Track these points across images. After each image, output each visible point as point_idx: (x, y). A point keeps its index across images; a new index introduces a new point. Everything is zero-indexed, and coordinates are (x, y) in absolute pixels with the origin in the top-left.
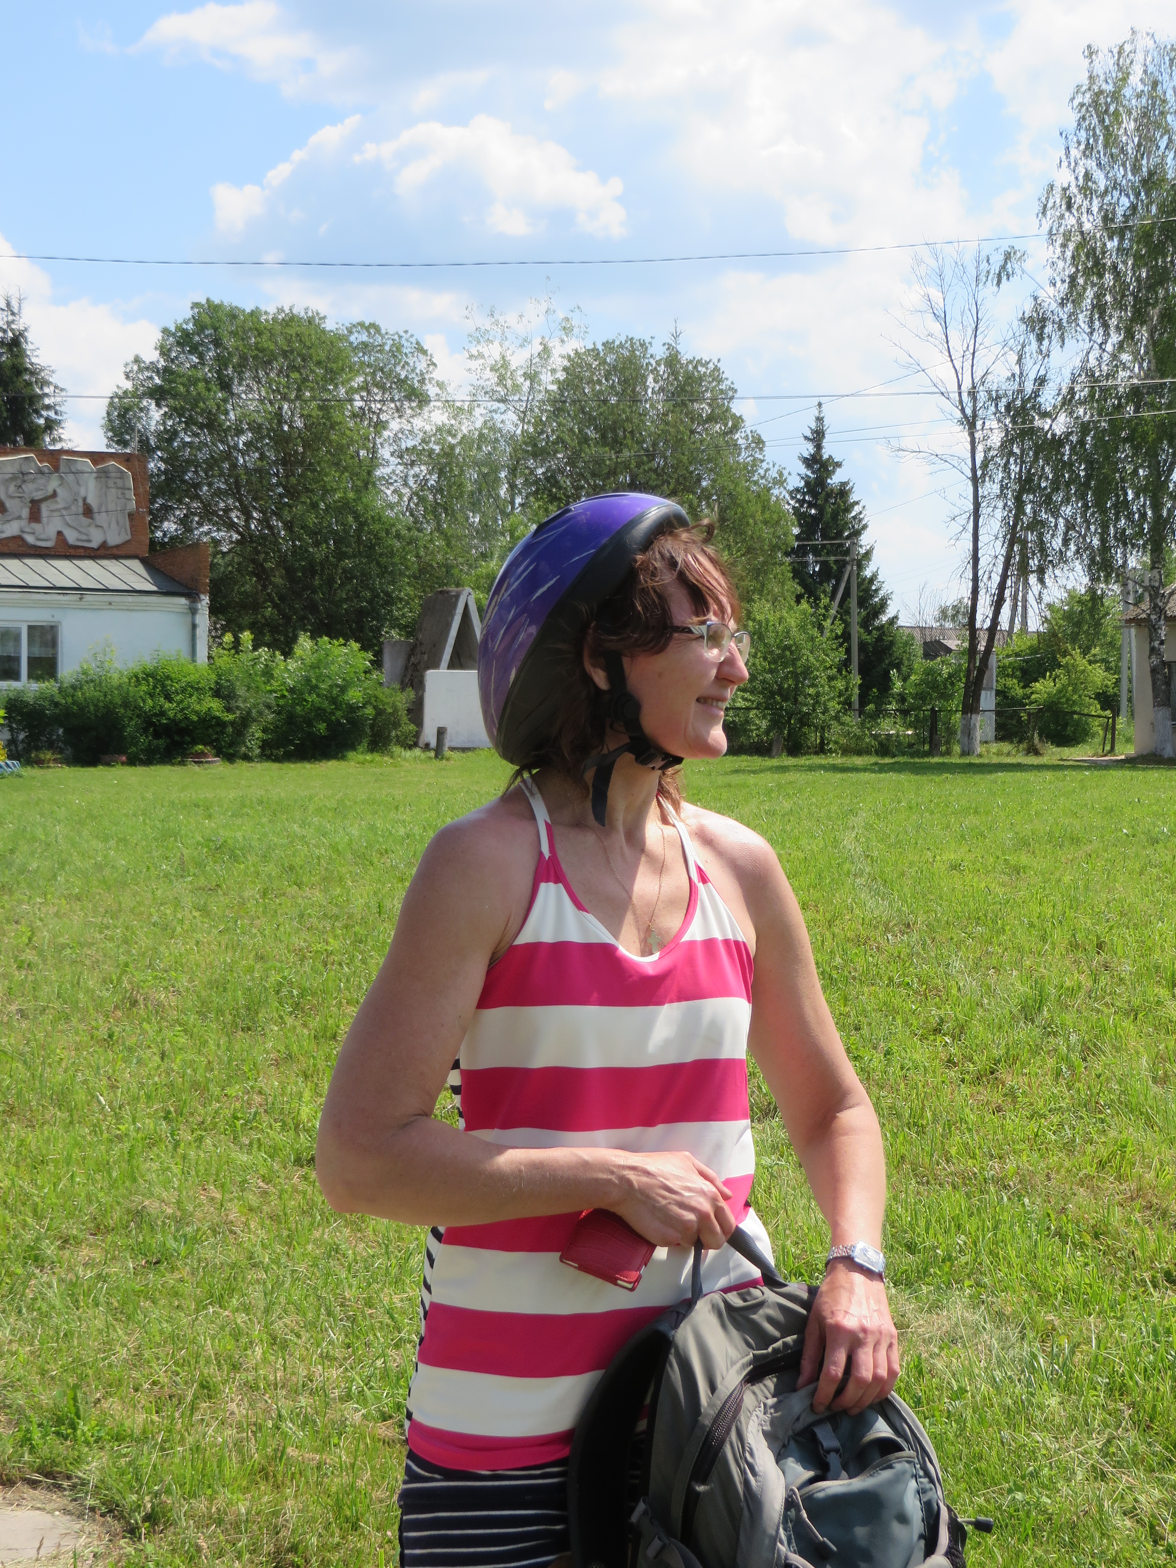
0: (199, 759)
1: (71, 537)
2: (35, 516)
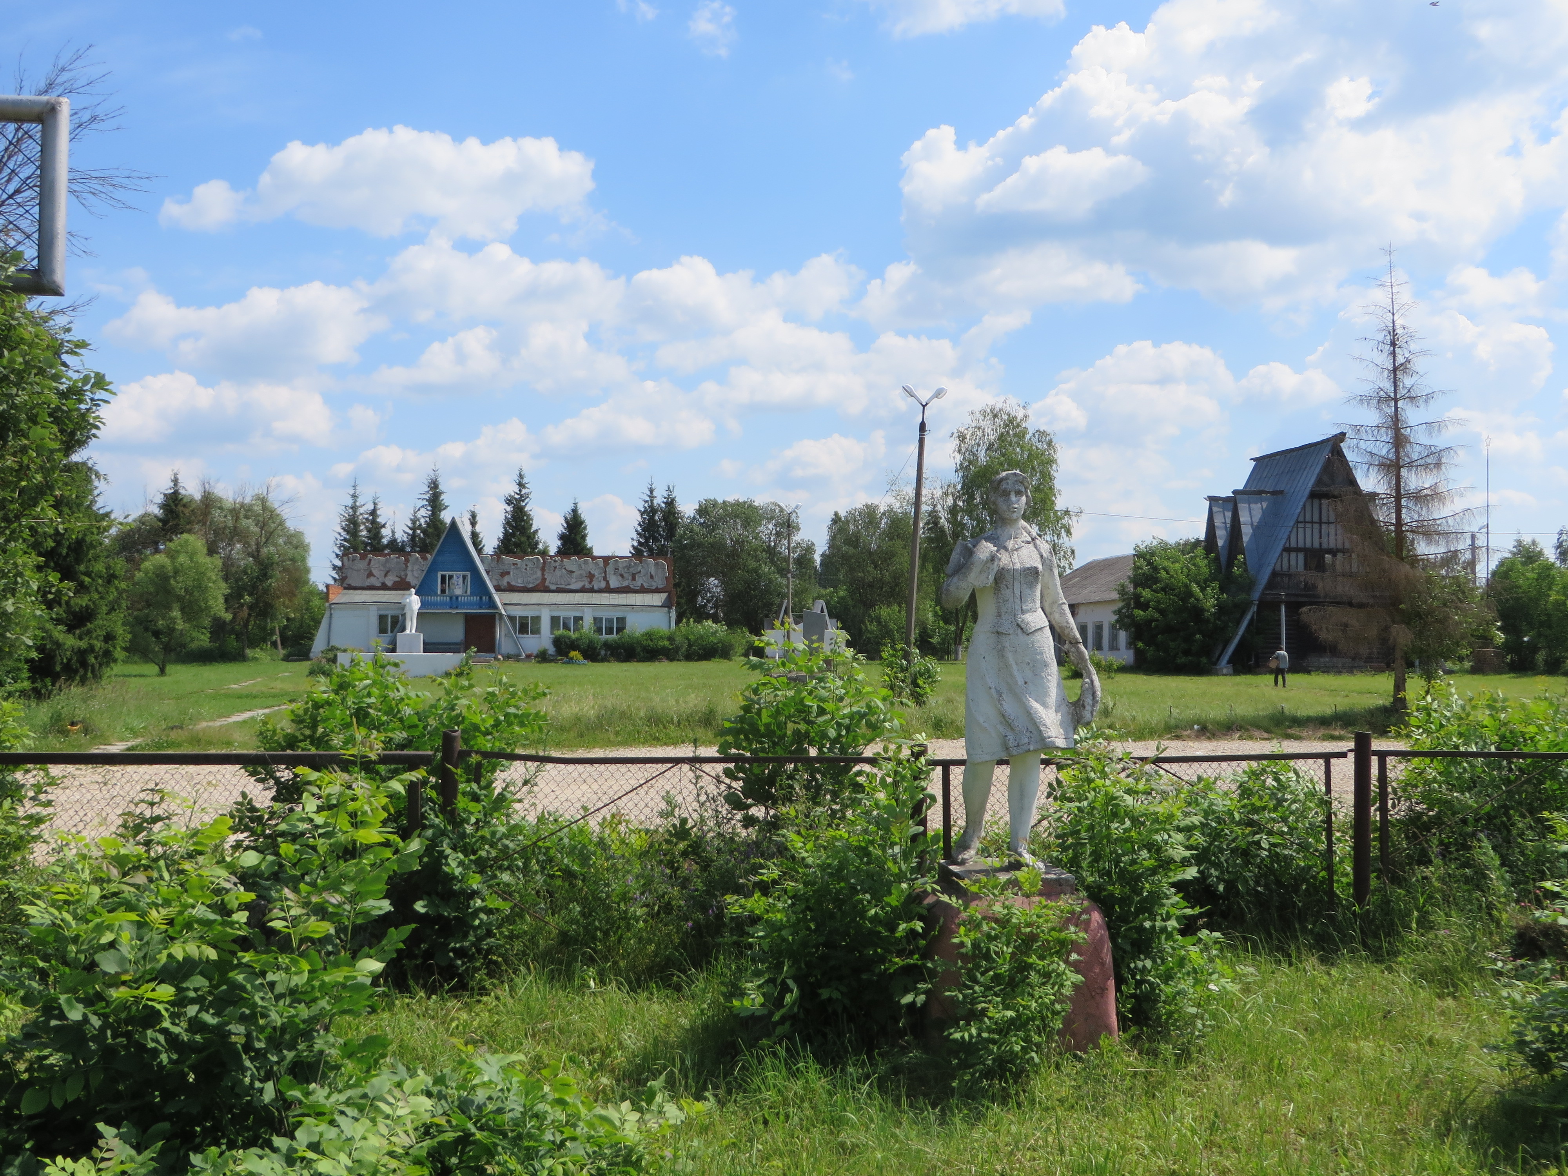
0: (660, 660)
1: (646, 585)
2: (634, 579)
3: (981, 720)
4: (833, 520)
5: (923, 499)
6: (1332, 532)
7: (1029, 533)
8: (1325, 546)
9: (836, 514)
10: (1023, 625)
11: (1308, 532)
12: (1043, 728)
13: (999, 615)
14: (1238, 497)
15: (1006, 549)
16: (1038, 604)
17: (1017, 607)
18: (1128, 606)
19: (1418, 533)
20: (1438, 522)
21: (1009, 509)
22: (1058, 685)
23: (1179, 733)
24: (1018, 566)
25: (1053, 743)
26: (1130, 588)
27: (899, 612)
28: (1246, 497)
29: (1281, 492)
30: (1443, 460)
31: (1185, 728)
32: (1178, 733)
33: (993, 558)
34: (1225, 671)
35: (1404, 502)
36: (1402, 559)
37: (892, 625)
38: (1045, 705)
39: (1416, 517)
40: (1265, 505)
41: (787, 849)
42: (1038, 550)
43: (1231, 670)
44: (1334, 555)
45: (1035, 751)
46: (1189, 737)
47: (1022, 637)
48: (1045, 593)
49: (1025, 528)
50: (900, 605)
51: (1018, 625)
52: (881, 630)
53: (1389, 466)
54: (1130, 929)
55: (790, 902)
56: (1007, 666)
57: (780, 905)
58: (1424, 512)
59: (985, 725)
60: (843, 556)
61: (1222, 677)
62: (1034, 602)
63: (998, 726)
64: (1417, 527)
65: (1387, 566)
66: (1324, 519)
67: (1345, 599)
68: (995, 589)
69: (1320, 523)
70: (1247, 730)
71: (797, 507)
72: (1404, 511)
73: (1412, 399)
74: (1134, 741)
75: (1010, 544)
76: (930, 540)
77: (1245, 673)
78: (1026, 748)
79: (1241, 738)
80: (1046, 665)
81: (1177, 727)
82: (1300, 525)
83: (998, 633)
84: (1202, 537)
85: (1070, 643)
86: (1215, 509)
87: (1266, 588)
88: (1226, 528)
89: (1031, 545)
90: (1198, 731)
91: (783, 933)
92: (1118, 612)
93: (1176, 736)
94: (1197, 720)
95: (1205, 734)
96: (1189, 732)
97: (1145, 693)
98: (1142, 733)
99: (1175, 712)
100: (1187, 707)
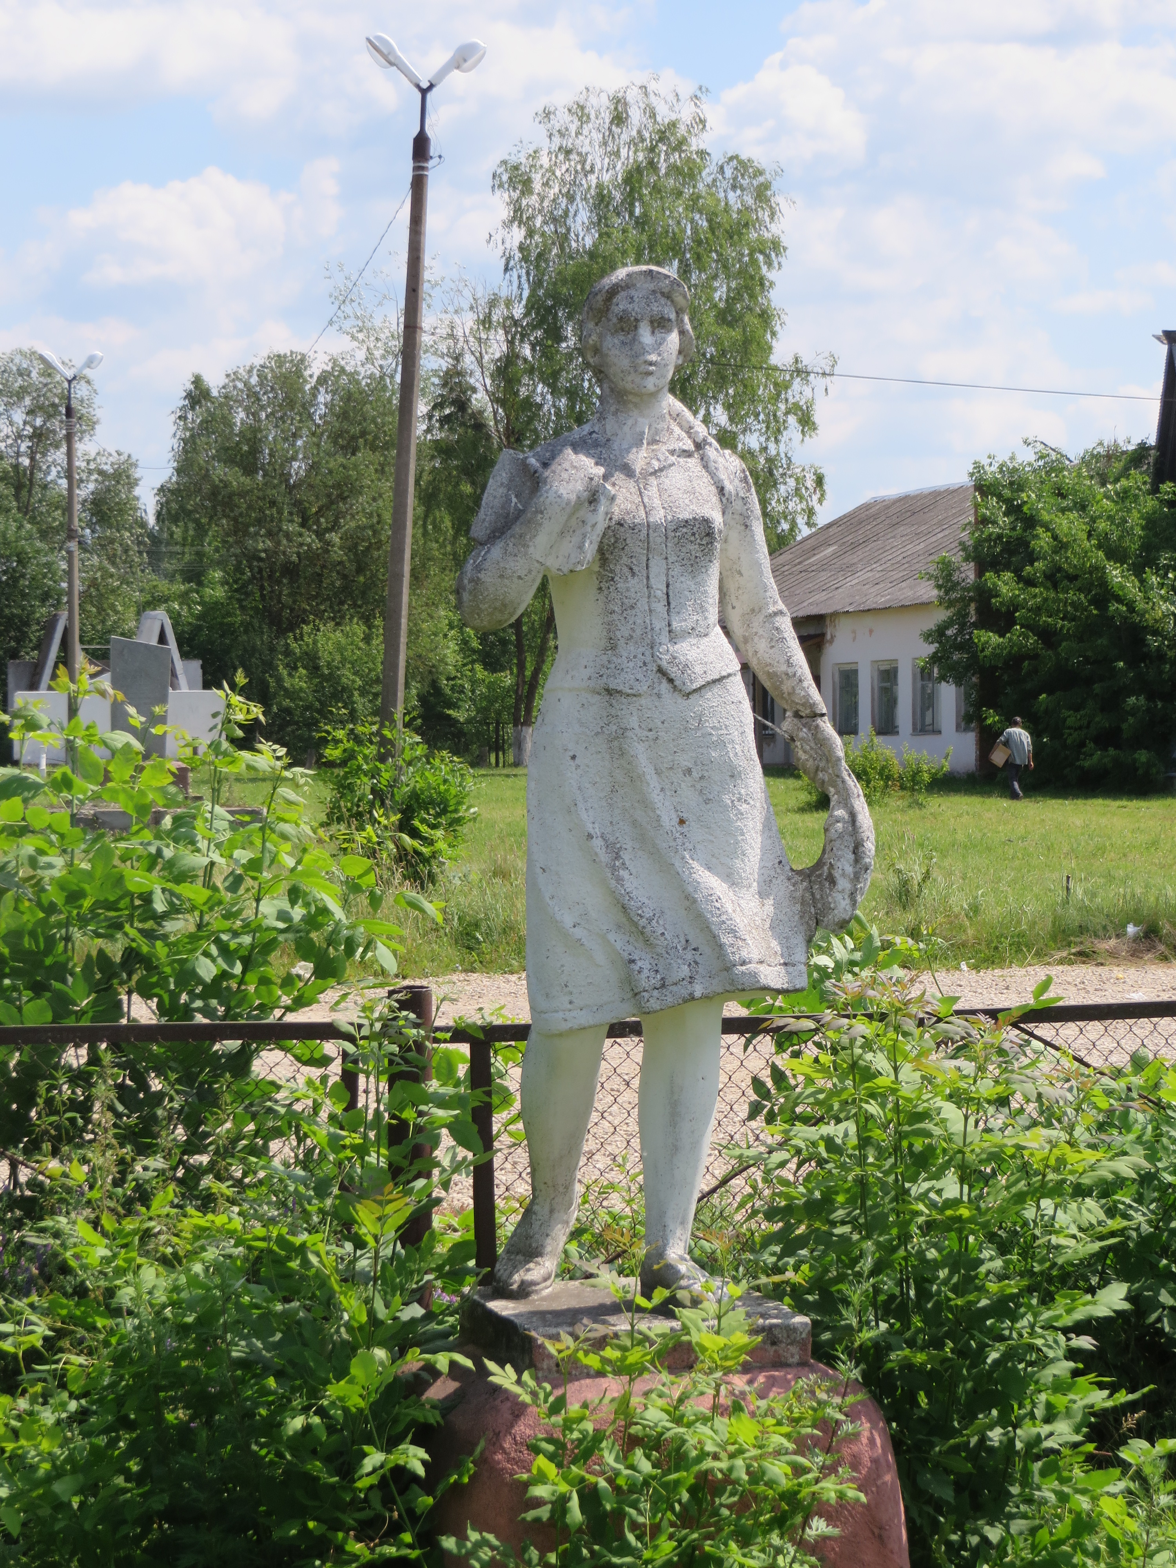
3: (568, 920)
4: (189, 396)
5: (425, 339)
7: (689, 431)
9: (197, 381)
10: (673, 672)
12: (726, 939)
13: (612, 646)
15: (628, 472)
16: (713, 615)
17: (659, 624)
18: (960, 618)
21: (635, 368)
22: (767, 826)
23: (1087, 944)
24: (659, 516)
25: (754, 975)
26: (968, 573)
27: (367, 639)
31: (1103, 933)
32: (1086, 947)
33: (593, 497)
37: (347, 676)
38: (731, 878)
41: (65, 1269)
42: (712, 475)
45: (706, 997)
46: (1113, 954)
47: (670, 702)
48: (731, 585)
49: (677, 417)
50: (367, 620)
51: (661, 671)
52: (319, 689)
54: (955, 1450)
55: (73, 1406)
56: (634, 778)
57: (48, 1417)
59: (578, 932)
60: (214, 493)
62: (703, 609)
63: (612, 937)
68: (601, 577)
71: (90, 362)
74: (976, 968)
75: (639, 458)
76: (443, 450)
78: (685, 993)
80: (734, 775)
81: (1082, 929)
83: (610, 692)
84: (1152, 441)
85: (797, 715)
89: (693, 463)
90: (1136, 939)
91: (58, 1487)
92: (938, 634)
93: (1080, 954)
94: (1135, 911)
95: (1154, 947)
96: (1113, 942)
97: (1004, 843)
98: (996, 948)
99: (1079, 892)
100: (1110, 877)
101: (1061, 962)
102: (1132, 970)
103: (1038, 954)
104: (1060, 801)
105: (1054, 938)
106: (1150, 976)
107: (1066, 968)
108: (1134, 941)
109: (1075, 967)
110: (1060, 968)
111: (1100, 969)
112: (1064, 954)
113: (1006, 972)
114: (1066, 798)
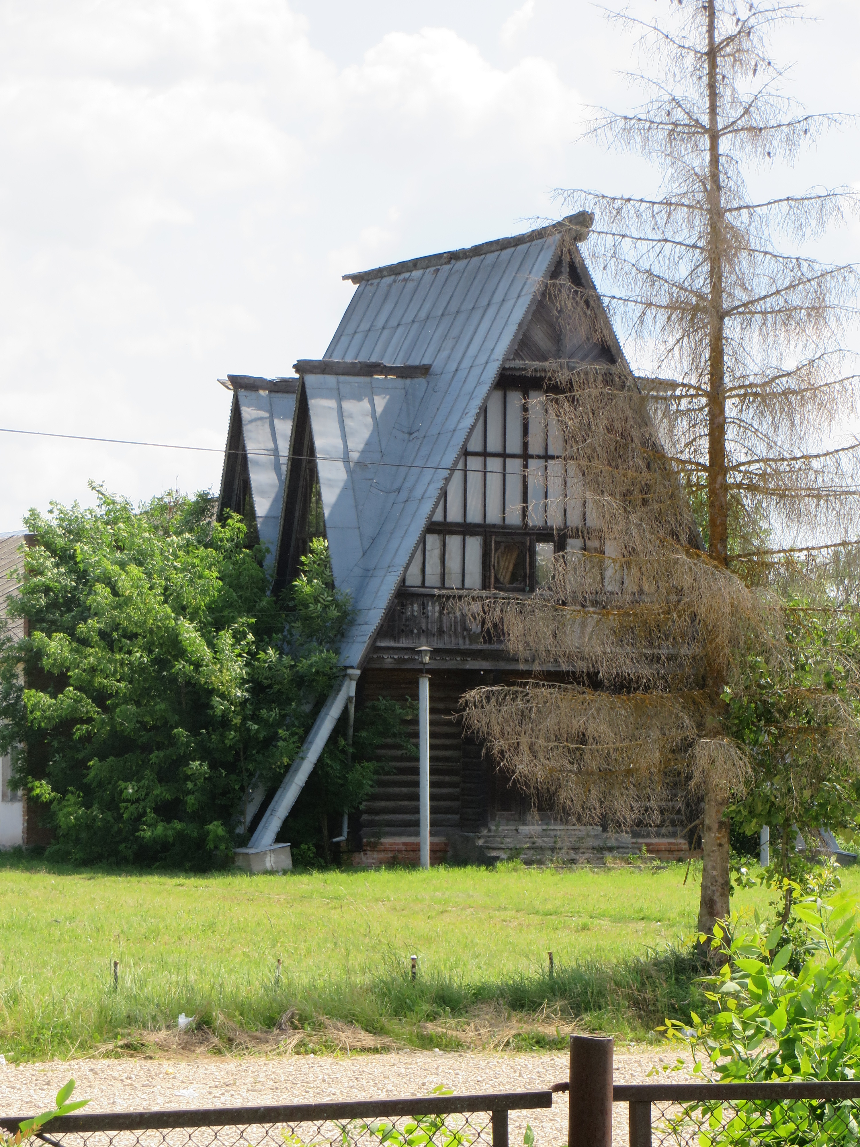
6: (555, 484)
8: (535, 520)
11: (494, 481)
14: (311, 379)
19: (767, 492)
20: (815, 464)
23: (135, 1036)
26: (16, 631)
28: (331, 380)
29: (424, 370)
30: (831, 299)
31: (152, 1024)
32: (134, 1039)
34: (270, 862)
35: (730, 408)
36: (726, 561)
39: (761, 449)
40: (381, 402)
43: (287, 861)
44: (560, 546)
46: (163, 1047)
53: (696, 309)
58: (782, 438)
61: (260, 880)
64: (763, 476)
65: (687, 581)
66: (535, 448)
67: (581, 666)
69: (525, 456)
70: (319, 1026)
72: (731, 432)
73: (755, 131)
74: (15, 1061)
77: (323, 868)
79: (301, 1049)
81: (130, 1020)
82: (474, 463)
84: (215, 490)
86: (247, 413)
87: (382, 632)
88: (277, 467)
90: (188, 1031)
93: (128, 1046)
94: (188, 1000)
95: (207, 1040)
96: (163, 1034)
97: (50, 924)
98: (37, 1040)
99: (128, 978)
100: (163, 964)
101: (107, 1055)
102: (183, 1064)
103: (82, 1046)
104: (113, 878)
105: (99, 1029)
106: (202, 1071)
107: (112, 1061)
108: (186, 1032)
109: (122, 1060)
110: (106, 1061)
111: (148, 1063)
112: (111, 1047)
113: (47, 1065)
114: (120, 875)
